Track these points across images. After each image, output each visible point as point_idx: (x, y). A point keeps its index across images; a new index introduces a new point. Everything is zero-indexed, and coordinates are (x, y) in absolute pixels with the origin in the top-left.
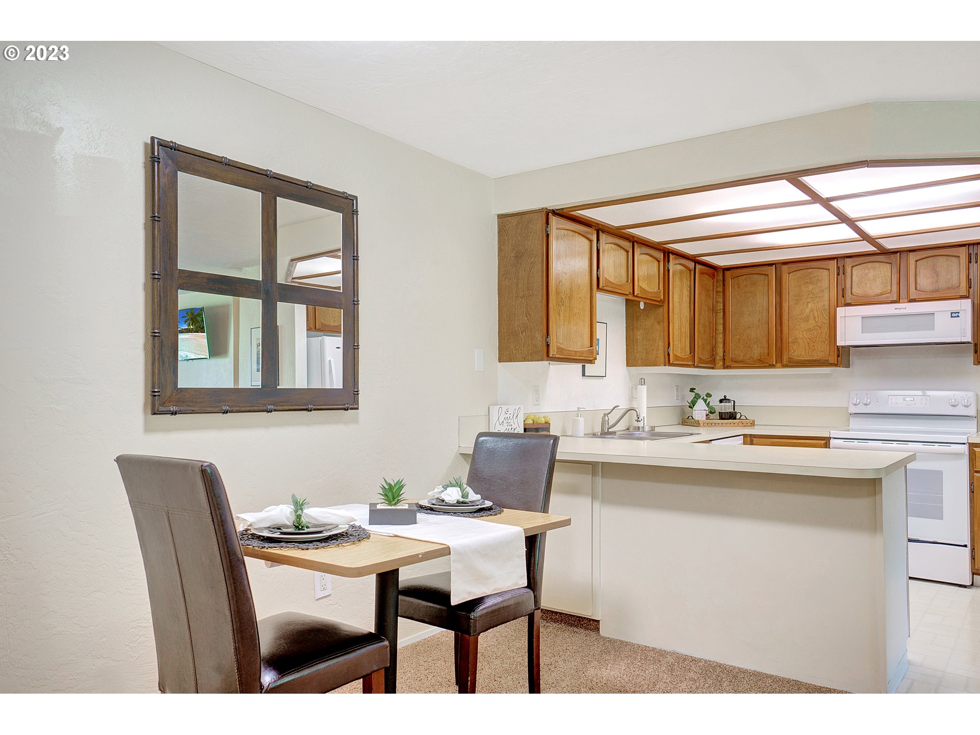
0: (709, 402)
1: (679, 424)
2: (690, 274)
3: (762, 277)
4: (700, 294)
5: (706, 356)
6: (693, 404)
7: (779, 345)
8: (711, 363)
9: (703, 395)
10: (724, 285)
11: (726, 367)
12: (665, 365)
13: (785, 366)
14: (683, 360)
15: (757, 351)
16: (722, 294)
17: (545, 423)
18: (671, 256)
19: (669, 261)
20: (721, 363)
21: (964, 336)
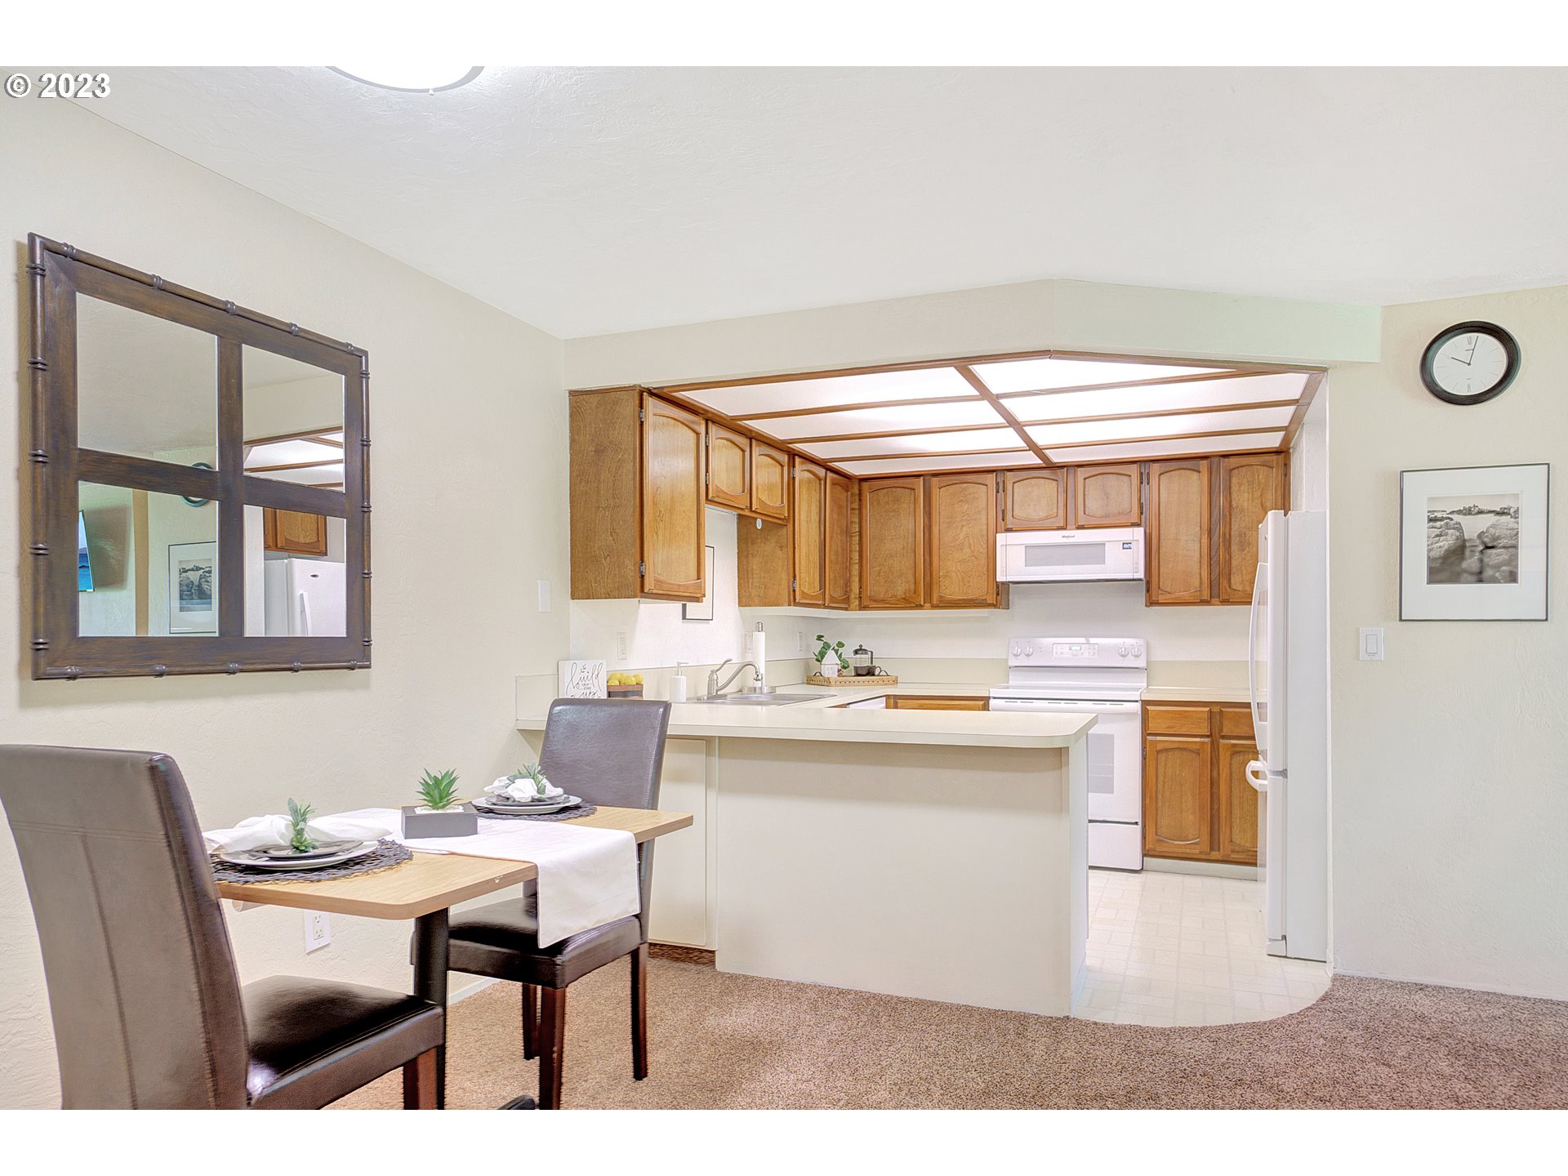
0: (841, 654)
1: (803, 683)
2: (820, 484)
3: (908, 491)
4: (832, 511)
5: (838, 594)
6: (822, 655)
7: (928, 579)
8: (844, 603)
9: (834, 644)
10: (860, 500)
11: (862, 608)
12: (790, 605)
13: (934, 607)
14: (812, 597)
15: (901, 588)
16: (857, 512)
17: (637, 684)
18: (797, 459)
19: (794, 467)
20: (857, 603)
21: (1136, 572)
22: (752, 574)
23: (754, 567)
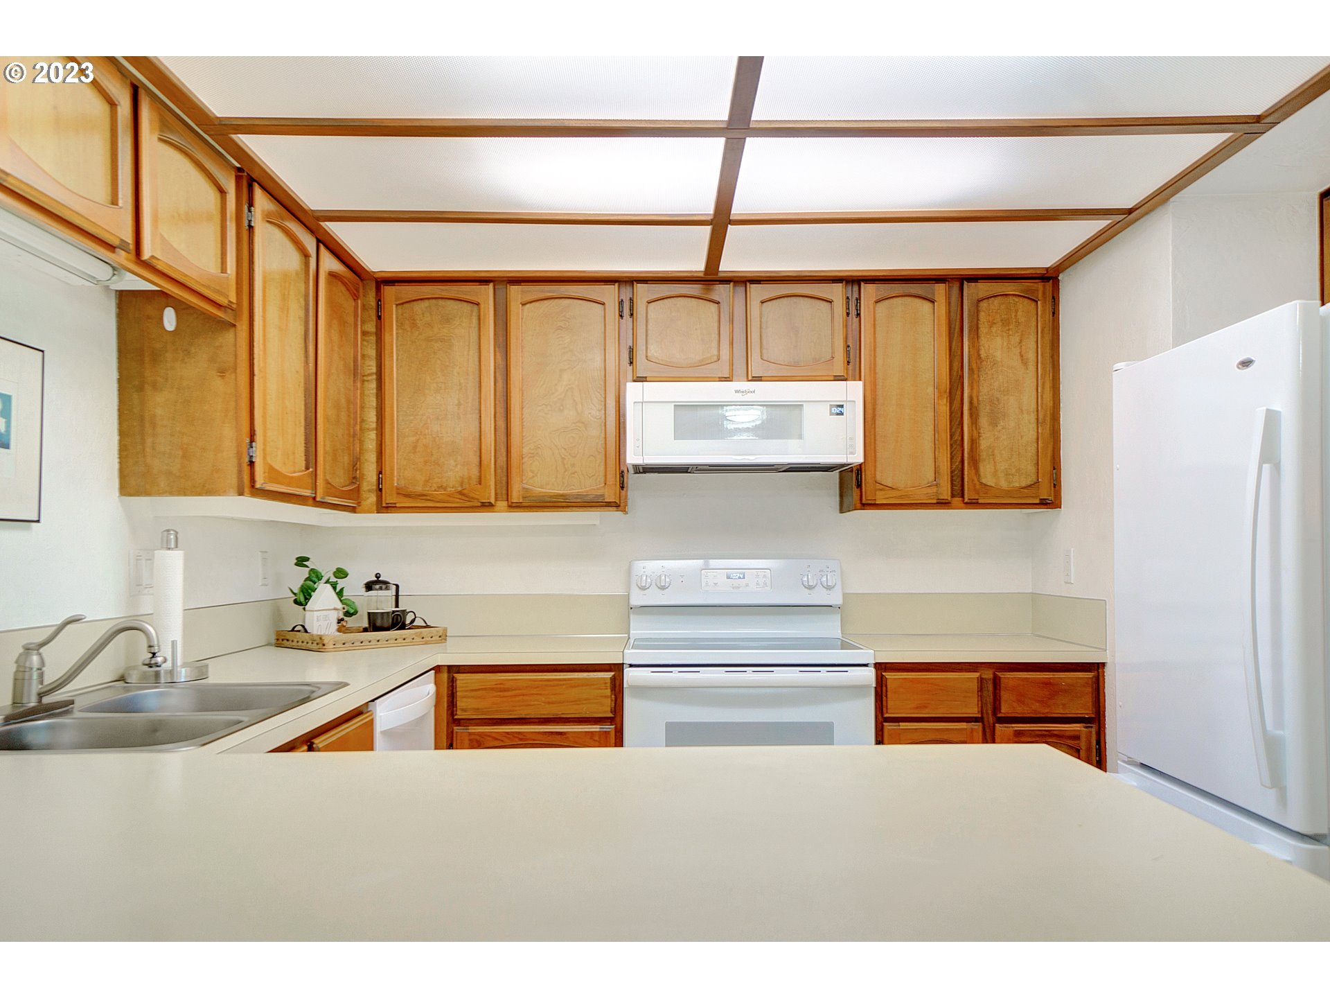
0: (342, 590)
1: (269, 644)
2: (307, 265)
3: (466, 307)
4: (329, 325)
5: (340, 480)
6: (304, 596)
7: (502, 460)
8: (349, 501)
9: (328, 573)
10: (379, 317)
11: (383, 507)
12: (241, 493)
13: (514, 507)
14: (290, 481)
15: (455, 472)
16: (373, 339)
18: (258, 193)
19: (251, 204)
20: (373, 498)
21: (852, 453)
22: (154, 426)
23: (159, 411)
